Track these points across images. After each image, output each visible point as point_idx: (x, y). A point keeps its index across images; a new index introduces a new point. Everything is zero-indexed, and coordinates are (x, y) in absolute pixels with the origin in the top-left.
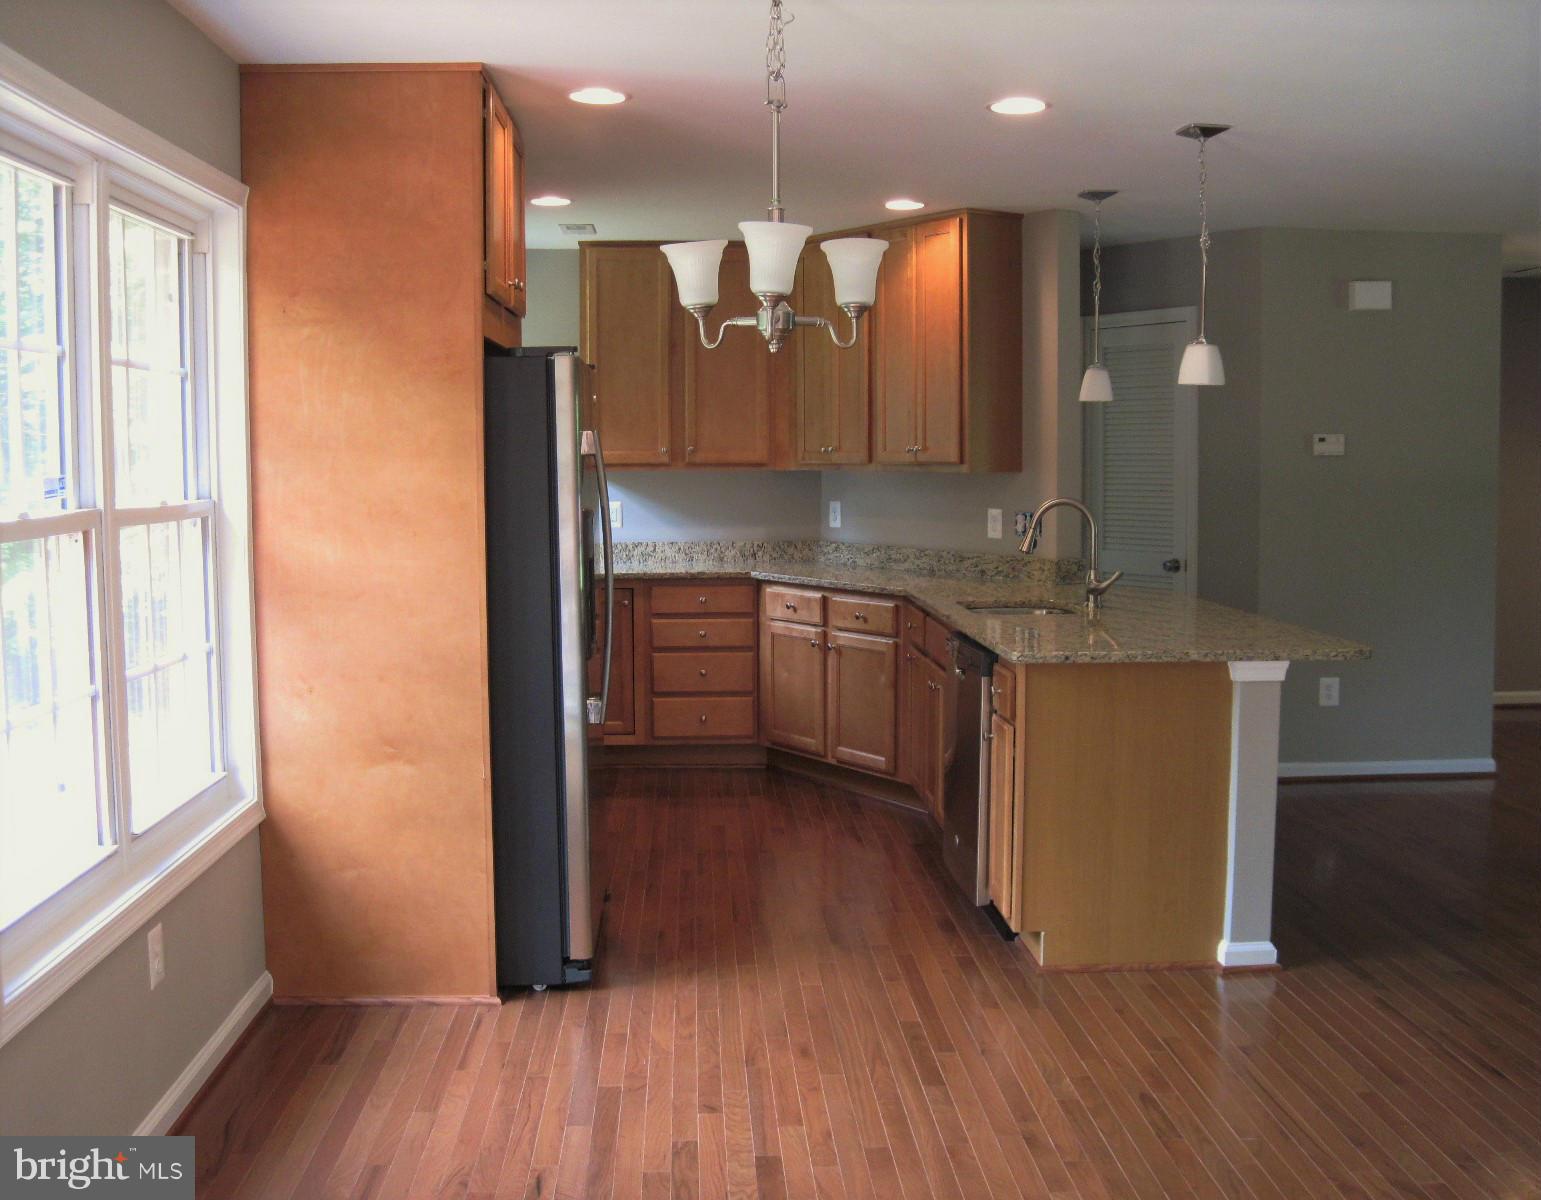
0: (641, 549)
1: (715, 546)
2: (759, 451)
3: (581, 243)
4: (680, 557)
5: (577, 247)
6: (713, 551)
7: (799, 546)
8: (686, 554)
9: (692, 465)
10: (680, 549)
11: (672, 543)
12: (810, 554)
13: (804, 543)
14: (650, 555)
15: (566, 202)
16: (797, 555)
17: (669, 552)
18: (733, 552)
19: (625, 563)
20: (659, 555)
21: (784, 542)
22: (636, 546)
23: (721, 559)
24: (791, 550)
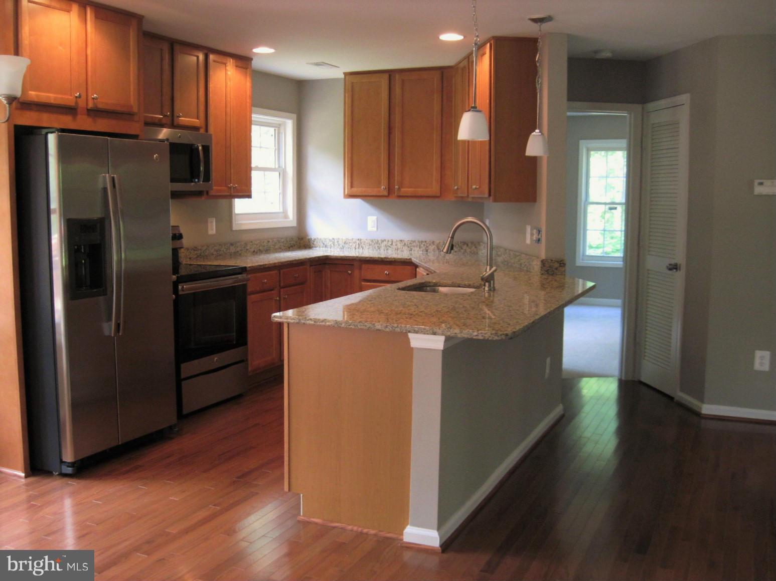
0: (385, 243)
1: (423, 243)
2: (435, 189)
3: (345, 74)
4: (405, 248)
5: (343, 76)
6: (422, 245)
7: (470, 244)
8: (408, 247)
9: (399, 197)
10: (405, 244)
11: (401, 241)
12: (475, 250)
13: (472, 243)
14: (389, 247)
15: (272, 51)
16: (468, 250)
17: (399, 245)
18: (433, 247)
19: (377, 250)
20: (394, 247)
21: (461, 242)
22: (383, 241)
23: (427, 251)
24: (465, 247)
